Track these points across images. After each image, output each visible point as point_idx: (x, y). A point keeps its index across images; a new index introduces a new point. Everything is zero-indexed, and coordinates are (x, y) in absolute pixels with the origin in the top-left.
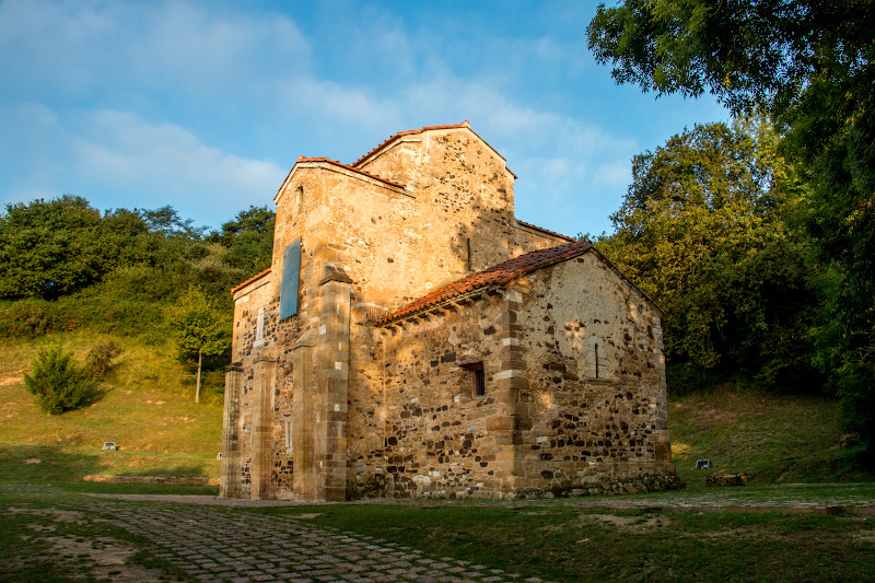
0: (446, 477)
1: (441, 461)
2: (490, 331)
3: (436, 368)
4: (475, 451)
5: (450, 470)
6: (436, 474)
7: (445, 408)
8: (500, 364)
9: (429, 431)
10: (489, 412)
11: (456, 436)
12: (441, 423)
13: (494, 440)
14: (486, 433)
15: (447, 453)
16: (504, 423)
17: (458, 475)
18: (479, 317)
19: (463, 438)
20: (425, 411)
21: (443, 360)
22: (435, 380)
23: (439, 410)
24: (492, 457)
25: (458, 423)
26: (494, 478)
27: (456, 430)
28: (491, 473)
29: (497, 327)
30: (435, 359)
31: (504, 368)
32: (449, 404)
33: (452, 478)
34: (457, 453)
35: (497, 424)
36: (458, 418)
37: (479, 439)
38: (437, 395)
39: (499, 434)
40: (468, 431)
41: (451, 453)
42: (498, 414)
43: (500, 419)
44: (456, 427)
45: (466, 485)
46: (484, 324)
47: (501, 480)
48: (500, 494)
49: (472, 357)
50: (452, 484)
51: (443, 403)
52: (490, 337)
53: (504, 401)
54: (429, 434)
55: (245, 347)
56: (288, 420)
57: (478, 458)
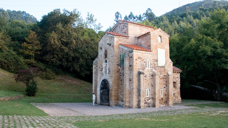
10: (177, 90)
13: (178, 95)
28: (178, 99)
29: (178, 77)
31: (179, 84)
37: (176, 94)
39: (178, 93)
40: (174, 93)
43: (179, 91)
45: (175, 101)
47: (180, 100)
48: (180, 102)
49: (175, 81)
52: (177, 79)
53: (179, 89)
55: (141, 67)
56: (162, 89)
57: (175, 97)
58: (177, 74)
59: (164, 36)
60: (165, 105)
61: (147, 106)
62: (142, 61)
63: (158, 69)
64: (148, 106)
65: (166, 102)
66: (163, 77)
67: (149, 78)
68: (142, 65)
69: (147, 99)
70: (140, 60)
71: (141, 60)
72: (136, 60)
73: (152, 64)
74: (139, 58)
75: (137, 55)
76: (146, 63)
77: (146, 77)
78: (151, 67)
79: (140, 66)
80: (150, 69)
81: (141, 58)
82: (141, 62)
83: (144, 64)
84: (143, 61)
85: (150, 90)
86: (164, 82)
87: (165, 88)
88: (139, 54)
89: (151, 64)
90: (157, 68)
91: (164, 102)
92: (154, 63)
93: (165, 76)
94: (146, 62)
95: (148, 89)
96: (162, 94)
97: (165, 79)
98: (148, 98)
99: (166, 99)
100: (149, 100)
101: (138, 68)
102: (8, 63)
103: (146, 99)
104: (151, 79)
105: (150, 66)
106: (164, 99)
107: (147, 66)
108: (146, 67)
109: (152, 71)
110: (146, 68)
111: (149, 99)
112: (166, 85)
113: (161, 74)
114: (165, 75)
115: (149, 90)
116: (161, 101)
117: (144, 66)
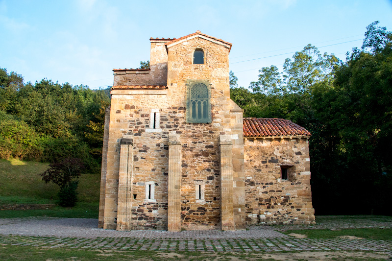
0: (275, 215)
1: (269, 208)
2: (299, 153)
3: (265, 164)
4: (290, 204)
5: (279, 212)
6: (269, 214)
7: (271, 184)
8: (305, 168)
9: (260, 194)
10: (299, 188)
11: (279, 197)
12: (269, 190)
13: (302, 200)
14: (297, 196)
15: (273, 204)
16: (307, 193)
17: (283, 214)
18: (293, 147)
19: (283, 198)
20: (257, 184)
21: (270, 161)
22: (264, 170)
23: (267, 184)
24: (301, 207)
25: (280, 191)
26: (305, 216)
27: (279, 194)
28: (303, 213)
29: (302, 152)
30: (264, 160)
31: (306, 170)
32: (274, 182)
33: (280, 216)
34: (279, 204)
35: (303, 193)
36: (280, 189)
37: (293, 199)
38: (266, 177)
39: (304, 197)
40: (287, 195)
41: (276, 204)
42: (304, 189)
43: (305, 191)
44: (279, 193)
45: (289, 219)
46: (296, 150)
47: (308, 217)
48: (309, 222)
49: (288, 163)
50: (280, 218)
51: (270, 181)
52: (299, 156)
53: (307, 184)
54: (260, 195)
55: (132, 129)
56: (199, 183)
57: (292, 207)
58: (297, 145)
59: (213, 46)
60: (212, 227)
61: (147, 226)
62: (135, 115)
63: (188, 129)
64: (150, 226)
65: (215, 217)
66: (204, 149)
67: (156, 154)
68: (136, 122)
69: (149, 206)
70: (129, 112)
71: (132, 113)
72: (119, 112)
73: (167, 120)
74: (127, 107)
75: (121, 102)
76: (147, 118)
77: (145, 151)
78: (162, 127)
79: (129, 125)
80: (158, 130)
81: (133, 107)
82: (131, 116)
83: (142, 120)
84: (138, 113)
85: (159, 184)
86: (207, 164)
87: (210, 181)
88: (128, 97)
89: (162, 119)
90: (182, 127)
91: (210, 218)
92: (173, 115)
93: (211, 147)
94: (147, 115)
95: (152, 183)
96: (203, 197)
97: (210, 157)
98: (152, 205)
99: (215, 211)
100: (154, 212)
101: (123, 130)
102: (64, 155)
103: (146, 207)
104: (162, 156)
105: (161, 123)
106: (209, 209)
107: (152, 125)
108: (148, 126)
109: (166, 135)
110: (147, 130)
111: (155, 209)
112: (215, 171)
113: (196, 143)
114: (212, 143)
115: (156, 184)
116: (199, 216)
117: (140, 125)
